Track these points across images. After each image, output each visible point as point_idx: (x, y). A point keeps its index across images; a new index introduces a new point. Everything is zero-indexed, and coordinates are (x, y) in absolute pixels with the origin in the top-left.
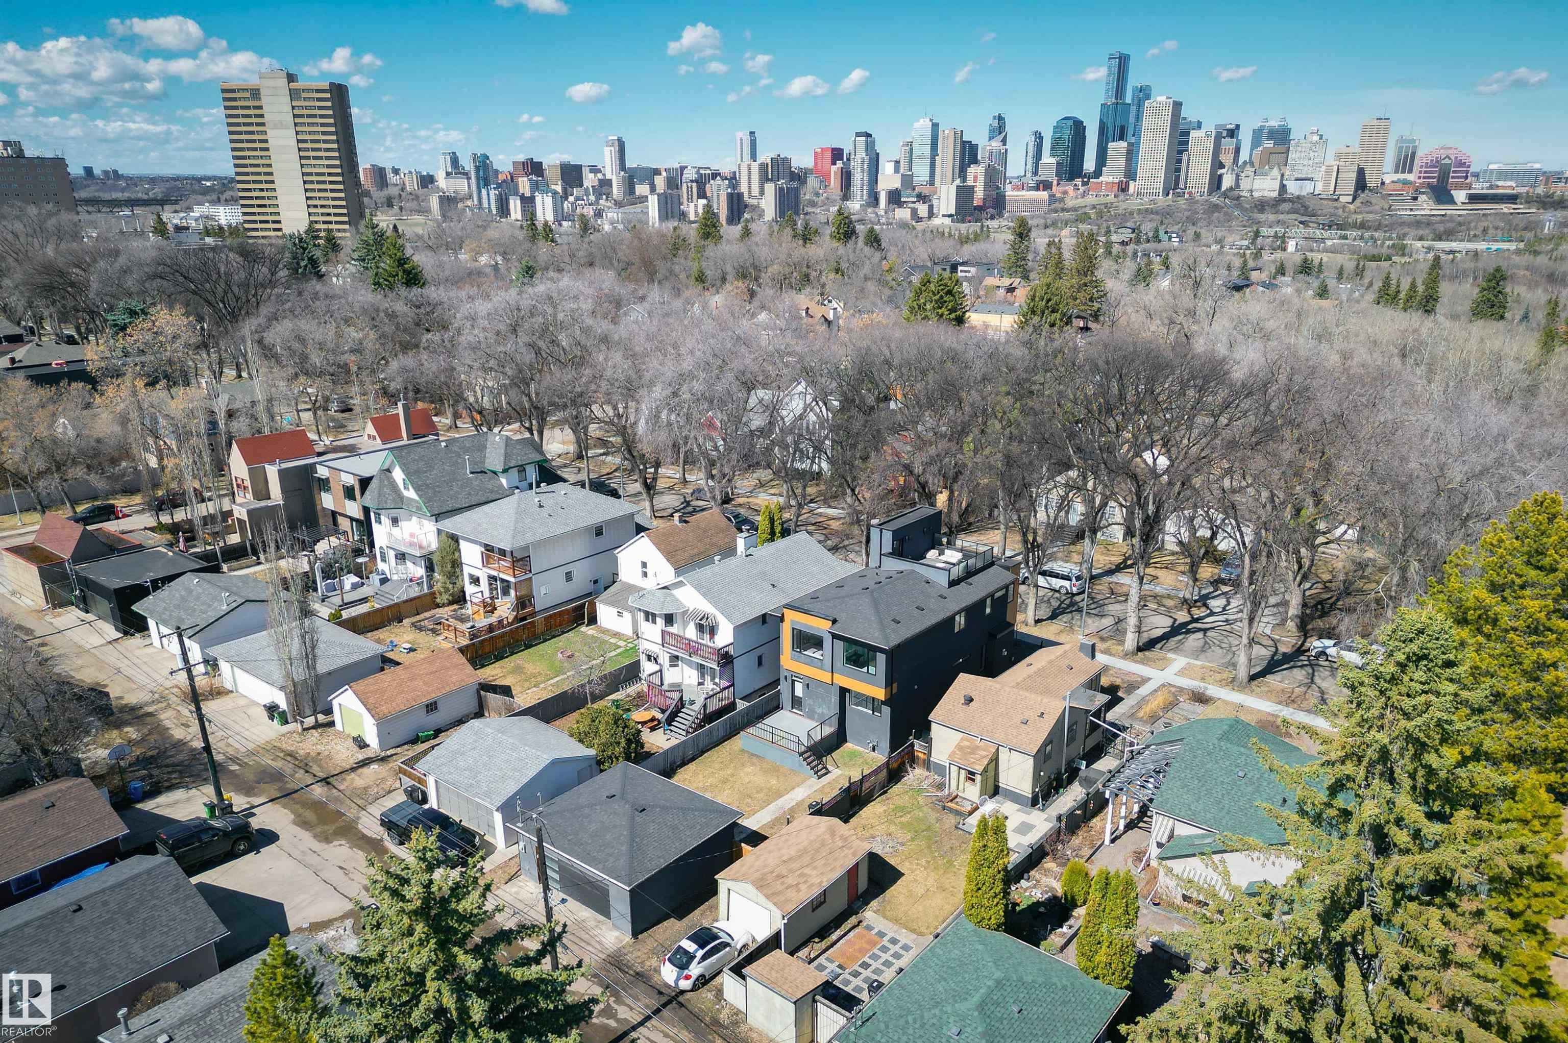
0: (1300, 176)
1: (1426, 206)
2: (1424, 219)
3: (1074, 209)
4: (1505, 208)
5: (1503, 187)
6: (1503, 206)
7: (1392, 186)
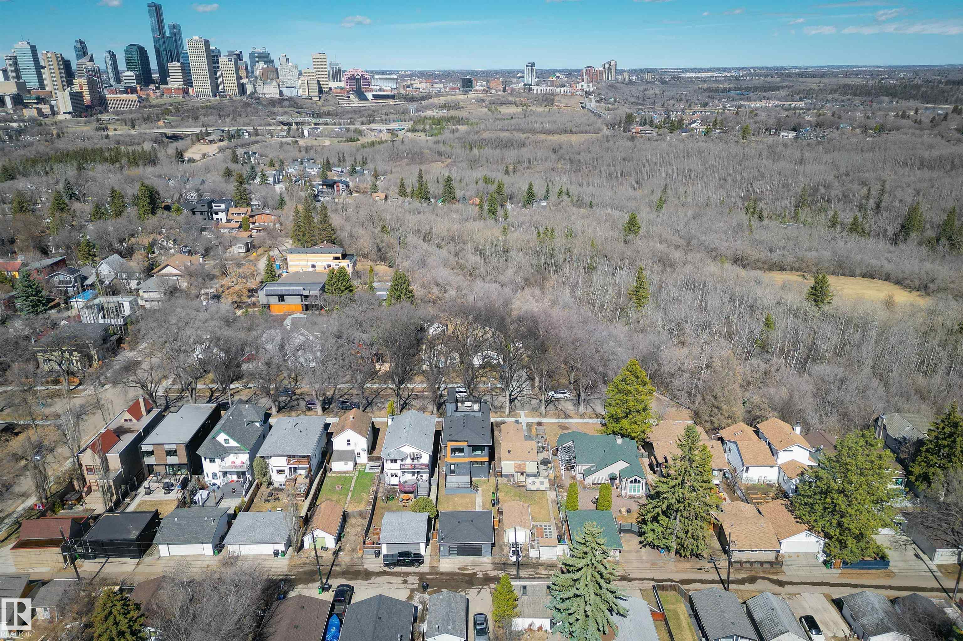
0: (288, 85)
1: (355, 102)
2: (357, 109)
3: (157, 106)
4: (391, 102)
5: (387, 91)
6: (389, 101)
7: (335, 91)
